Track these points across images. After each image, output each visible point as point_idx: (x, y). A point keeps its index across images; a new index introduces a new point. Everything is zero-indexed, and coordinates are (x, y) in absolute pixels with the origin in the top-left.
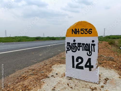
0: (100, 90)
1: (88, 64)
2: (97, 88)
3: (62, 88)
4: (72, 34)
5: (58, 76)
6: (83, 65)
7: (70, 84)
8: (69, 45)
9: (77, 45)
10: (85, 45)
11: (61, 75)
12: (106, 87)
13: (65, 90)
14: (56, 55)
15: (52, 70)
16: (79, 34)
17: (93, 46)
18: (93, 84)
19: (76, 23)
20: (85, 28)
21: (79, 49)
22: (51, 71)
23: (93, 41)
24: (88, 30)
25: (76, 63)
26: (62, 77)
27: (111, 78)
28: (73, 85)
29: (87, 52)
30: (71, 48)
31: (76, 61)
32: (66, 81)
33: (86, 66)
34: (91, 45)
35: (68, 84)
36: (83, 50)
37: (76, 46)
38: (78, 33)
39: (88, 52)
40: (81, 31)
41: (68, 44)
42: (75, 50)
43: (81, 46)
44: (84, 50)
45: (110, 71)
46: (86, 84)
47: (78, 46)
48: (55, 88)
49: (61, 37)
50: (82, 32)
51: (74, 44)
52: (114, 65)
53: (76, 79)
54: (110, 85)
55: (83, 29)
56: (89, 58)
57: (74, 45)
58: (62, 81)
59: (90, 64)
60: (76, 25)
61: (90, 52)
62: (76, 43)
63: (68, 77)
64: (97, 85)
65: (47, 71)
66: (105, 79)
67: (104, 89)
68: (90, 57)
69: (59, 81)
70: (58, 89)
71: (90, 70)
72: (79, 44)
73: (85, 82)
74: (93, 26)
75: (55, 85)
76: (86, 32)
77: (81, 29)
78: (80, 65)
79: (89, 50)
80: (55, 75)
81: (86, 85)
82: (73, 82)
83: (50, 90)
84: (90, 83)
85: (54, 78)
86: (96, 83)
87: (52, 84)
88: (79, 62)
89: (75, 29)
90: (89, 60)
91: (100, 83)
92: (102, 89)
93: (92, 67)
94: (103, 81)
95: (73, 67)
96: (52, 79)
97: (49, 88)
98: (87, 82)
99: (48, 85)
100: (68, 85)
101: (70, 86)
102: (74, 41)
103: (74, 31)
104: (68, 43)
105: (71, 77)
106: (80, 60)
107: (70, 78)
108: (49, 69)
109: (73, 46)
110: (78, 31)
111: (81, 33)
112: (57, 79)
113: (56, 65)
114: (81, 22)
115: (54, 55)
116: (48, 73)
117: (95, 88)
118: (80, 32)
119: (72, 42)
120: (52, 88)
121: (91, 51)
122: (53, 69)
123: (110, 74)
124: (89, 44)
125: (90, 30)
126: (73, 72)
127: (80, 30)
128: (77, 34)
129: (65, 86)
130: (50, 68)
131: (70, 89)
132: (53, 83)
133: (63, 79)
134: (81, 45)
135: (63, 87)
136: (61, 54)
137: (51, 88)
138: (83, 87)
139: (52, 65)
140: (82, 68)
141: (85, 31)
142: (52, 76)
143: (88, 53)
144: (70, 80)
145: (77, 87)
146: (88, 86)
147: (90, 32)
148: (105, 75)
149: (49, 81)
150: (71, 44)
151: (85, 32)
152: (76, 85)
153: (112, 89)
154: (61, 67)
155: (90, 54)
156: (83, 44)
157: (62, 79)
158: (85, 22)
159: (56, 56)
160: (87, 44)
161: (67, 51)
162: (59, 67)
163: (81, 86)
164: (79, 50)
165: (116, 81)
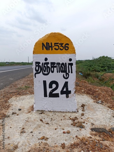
0: (82, 118)
1: (65, 90)
2: (78, 118)
3: (35, 128)
4: (43, 49)
5: (23, 112)
6: (58, 91)
7: (43, 120)
8: (39, 66)
9: (49, 65)
10: (60, 65)
11: (26, 109)
12: (86, 115)
13: (40, 128)
14: (8, 85)
15: (11, 105)
16: (52, 50)
17: (70, 66)
18: (71, 114)
19: (47, 35)
20: (59, 43)
21: (52, 70)
22: (9, 107)
23: (70, 60)
24: (64, 45)
25: (49, 90)
26: (29, 112)
27: (87, 104)
28: (48, 120)
29: (63, 73)
30: (41, 69)
31: (49, 88)
32: (37, 116)
33: (62, 92)
34: (67, 65)
35: (41, 120)
36: (57, 72)
37: (49, 67)
38: (50, 48)
39: (65, 74)
40: (55, 46)
41: (37, 65)
42: (47, 72)
43: (55, 67)
44: (59, 72)
45: (82, 96)
46: (64, 114)
47: (52, 67)
48: (23, 129)
49: (8, 62)
50: (57, 47)
51: (45, 63)
52: (83, 91)
53: (50, 111)
54: (89, 111)
55: (58, 43)
56: (66, 82)
57: (46, 65)
58: (30, 118)
59: (67, 89)
60: (48, 38)
61: (67, 74)
62: (48, 63)
63: (38, 111)
64: (76, 114)
65: (3, 108)
66: (82, 106)
67: (85, 117)
68: (67, 80)
69: (27, 119)
70: (29, 129)
71: (67, 97)
72: (52, 63)
73: (61, 113)
74: (70, 40)
75: (23, 126)
76: (62, 48)
77: (55, 44)
78: (54, 92)
79: (65, 71)
80: (17, 112)
81: (64, 116)
82: (47, 115)
83: (17, 133)
84: (68, 113)
85: (17, 116)
86: (75, 112)
87: (18, 125)
88: (53, 88)
89: (47, 43)
90: (66, 84)
91: (78, 111)
92: (83, 117)
93: (70, 92)
94: (81, 109)
95: (45, 95)
96: (15, 117)
97: (15, 130)
98: (63, 112)
99: (11, 128)
100: (41, 122)
101: (44, 121)
102: (46, 59)
103: (46, 45)
104: (36, 63)
105: (42, 110)
106: (54, 86)
107: (41, 112)
108: (5, 105)
109: (44, 66)
110: (50, 45)
111: (55, 49)
112: (22, 116)
113: (14, 98)
114: (55, 33)
115: (5, 86)
116: (5, 111)
117: (75, 118)
118: (53, 47)
119: (42, 61)
120: (20, 130)
121: (68, 72)
122: (12, 103)
123: (84, 100)
124: (66, 63)
125: (67, 45)
126: (45, 103)
127: (53, 45)
128: (49, 50)
129: (37, 123)
130: (6, 103)
131: (47, 126)
132: (19, 122)
133: (31, 115)
134: (56, 65)
135: (35, 126)
136: (16, 84)
137: (18, 131)
138: (62, 119)
139: (7, 99)
140: (57, 95)
141: (60, 45)
142: (13, 113)
143: (65, 76)
144: (42, 115)
145: (54, 121)
146: (67, 117)
147: (67, 48)
148: (79, 102)
149: (10, 122)
150: (41, 65)
151: (60, 47)
152: (52, 119)
153: (93, 115)
154: (23, 99)
155: (67, 77)
156: (58, 64)
157: (29, 115)
158: (60, 34)
159: (8, 87)
160: (63, 64)
161: (36, 74)
162: (19, 100)
163: (58, 119)
164: (53, 72)
165: (92, 106)
